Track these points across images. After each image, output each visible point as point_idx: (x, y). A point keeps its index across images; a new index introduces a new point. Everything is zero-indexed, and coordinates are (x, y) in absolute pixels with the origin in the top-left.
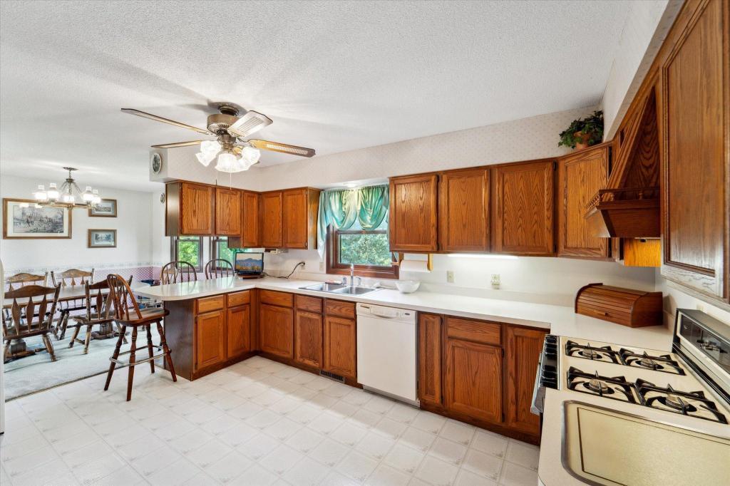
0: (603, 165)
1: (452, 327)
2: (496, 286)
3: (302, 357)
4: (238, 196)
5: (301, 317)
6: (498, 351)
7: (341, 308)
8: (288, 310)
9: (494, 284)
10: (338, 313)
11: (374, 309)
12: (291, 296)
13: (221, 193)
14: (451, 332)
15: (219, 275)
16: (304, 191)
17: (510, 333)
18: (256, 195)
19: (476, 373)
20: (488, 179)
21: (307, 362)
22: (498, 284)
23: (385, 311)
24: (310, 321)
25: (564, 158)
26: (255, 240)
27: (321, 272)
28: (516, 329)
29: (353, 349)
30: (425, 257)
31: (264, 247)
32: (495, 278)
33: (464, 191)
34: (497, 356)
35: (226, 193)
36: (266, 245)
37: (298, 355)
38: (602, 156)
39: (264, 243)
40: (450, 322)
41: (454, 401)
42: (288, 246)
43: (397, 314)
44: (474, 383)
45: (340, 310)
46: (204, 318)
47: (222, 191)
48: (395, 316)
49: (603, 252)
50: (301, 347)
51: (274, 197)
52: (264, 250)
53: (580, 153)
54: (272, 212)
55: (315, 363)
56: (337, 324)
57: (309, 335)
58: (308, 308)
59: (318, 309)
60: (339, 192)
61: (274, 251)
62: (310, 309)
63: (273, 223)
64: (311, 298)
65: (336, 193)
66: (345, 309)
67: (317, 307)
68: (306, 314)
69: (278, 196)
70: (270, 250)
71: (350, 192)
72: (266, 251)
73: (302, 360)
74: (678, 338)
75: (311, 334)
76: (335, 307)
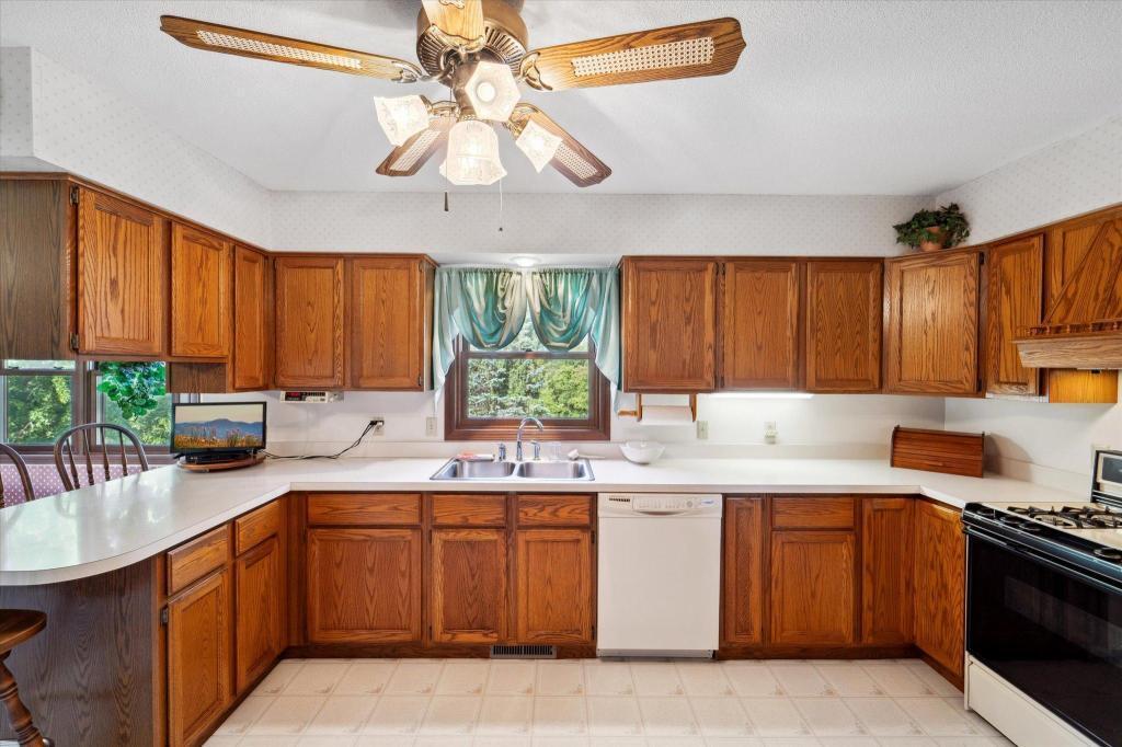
0: (971, 274)
1: (784, 512)
2: (771, 440)
3: (447, 629)
4: (224, 253)
5: (446, 543)
6: (850, 538)
7: (556, 510)
8: (408, 533)
9: (767, 437)
10: (555, 521)
11: (639, 502)
12: (415, 499)
13: (185, 237)
14: (780, 520)
15: (115, 467)
16: (415, 265)
17: (867, 507)
18: (261, 259)
19: (818, 576)
20: (796, 277)
21: (465, 637)
22: (773, 437)
23: (663, 503)
24: (473, 548)
25: (897, 260)
26: (258, 373)
27: (431, 438)
28: (876, 500)
29: (586, 586)
30: (684, 399)
31: (283, 388)
32: (770, 427)
33: (760, 293)
34: (850, 546)
35: (195, 240)
36: (290, 383)
37: (438, 627)
38: (969, 262)
39: (281, 379)
40: (779, 504)
41: (783, 630)
42: (364, 383)
43: (690, 504)
44: (813, 595)
45: (554, 513)
46: (184, 605)
47: (190, 232)
48: (686, 508)
49: (969, 386)
50: (446, 608)
51: (315, 267)
52: (283, 394)
53: (931, 255)
54: (309, 303)
55: (485, 635)
56: (546, 542)
57: (470, 578)
58: (467, 520)
59: (498, 519)
60: (487, 273)
61: (319, 398)
62: (472, 521)
63: (311, 331)
64: (475, 497)
65: (479, 275)
66: (568, 509)
67: (494, 513)
68: (463, 535)
69: (328, 268)
70: (302, 394)
71: (514, 276)
72: (288, 397)
73: (449, 636)
74: (1096, 486)
75: (473, 576)
76: (542, 510)
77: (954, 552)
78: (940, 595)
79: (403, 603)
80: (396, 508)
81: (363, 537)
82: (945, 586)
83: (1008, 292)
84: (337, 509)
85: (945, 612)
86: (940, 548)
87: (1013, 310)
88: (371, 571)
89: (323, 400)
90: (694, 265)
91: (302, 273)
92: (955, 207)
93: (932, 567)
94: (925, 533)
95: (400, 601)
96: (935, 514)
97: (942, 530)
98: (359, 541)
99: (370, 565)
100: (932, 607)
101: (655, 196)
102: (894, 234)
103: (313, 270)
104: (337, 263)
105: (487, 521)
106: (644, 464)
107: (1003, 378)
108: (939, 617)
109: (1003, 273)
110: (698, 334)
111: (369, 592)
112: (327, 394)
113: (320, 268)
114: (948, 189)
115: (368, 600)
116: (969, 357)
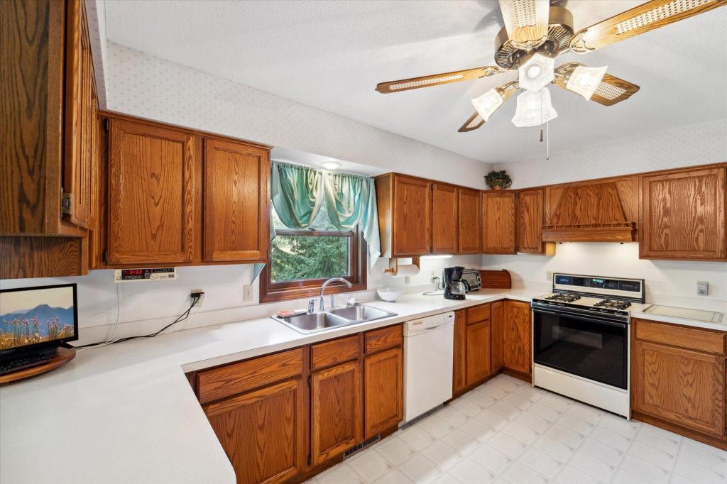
0: (512, 202)
3: (323, 450)
5: (322, 382)
7: (386, 338)
8: (293, 384)
10: (385, 346)
12: (299, 353)
14: (470, 321)
17: (493, 307)
20: (456, 196)
24: (338, 380)
27: (247, 303)
31: (117, 266)
37: (316, 453)
38: (512, 196)
39: (118, 256)
40: (470, 312)
43: (444, 319)
48: (443, 322)
49: (512, 250)
50: (321, 434)
51: (161, 138)
52: (118, 272)
53: (498, 191)
54: (153, 175)
55: (347, 443)
56: (380, 361)
57: (337, 404)
58: (336, 359)
59: (355, 353)
60: (298, 169)
61: (167, 274)
62: (339, 360)
63: (157, 204)
64: (340, 341)
65: (293, 169)
66: (391, 336)
67: (351, 350)
68: (334, 372)
69: (178, 142)
70: (144, 271)
71: (317, 175)
72: (126, 275)
73: (324, 456)
74: (554, 286)
75: (339, 402)
76: (379, 340)
77: (524, 321)
78: (517, 341)
79: (289, 446)
80: (284, 365)
81: (255, 400)
82: (519, 337)
83: (528, 211)
84: (231, 380)
85: (520, 348)
86: (516, 320)
87: (530, 218)
88: (261, 428)
89: (173, 276)
90: (422, 183)
91: (143, 141)
92: (504, 172)
93: (513, 330)
94: (509, 315)
95: (286, 444)
96: (513, 306)
97: (518, 313)
98: (253, 404)
99: (260, 423)
100: (513, 348)
101: (412, 140)
102: (484, 180)
103: (159, 141)
104: (188, 139)
105: (349, 357)
106: (394, 302)
107: (526, 246)
108: (517, 351)
109: (526, 203)
110: (422, 223)
111: (260, 448)
112: (175, 268)
113: (169, 140)
114: (501, 163)
115: (259, 455)
116: (512, 237)
